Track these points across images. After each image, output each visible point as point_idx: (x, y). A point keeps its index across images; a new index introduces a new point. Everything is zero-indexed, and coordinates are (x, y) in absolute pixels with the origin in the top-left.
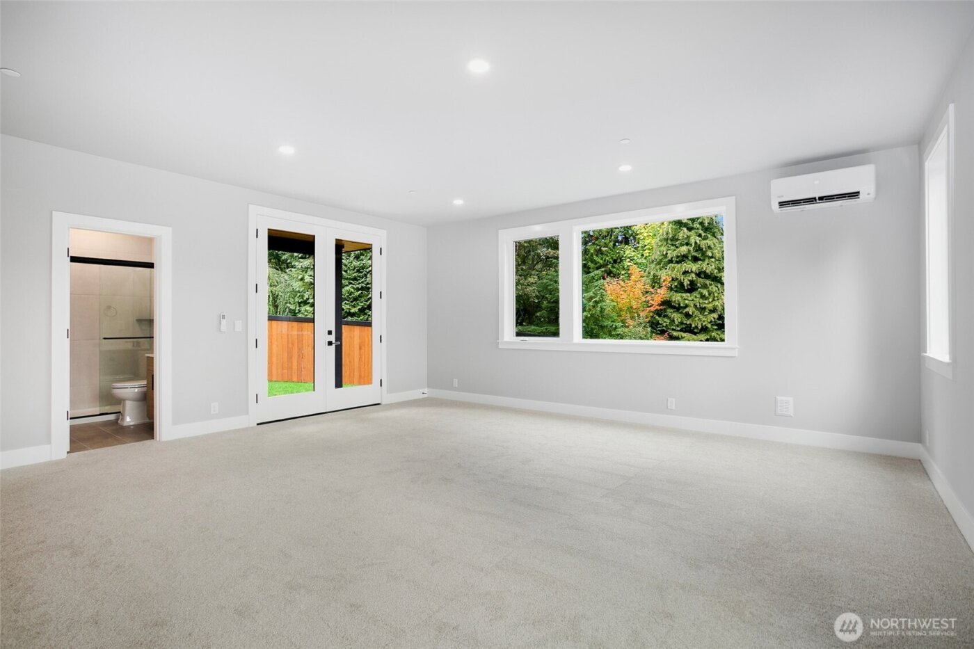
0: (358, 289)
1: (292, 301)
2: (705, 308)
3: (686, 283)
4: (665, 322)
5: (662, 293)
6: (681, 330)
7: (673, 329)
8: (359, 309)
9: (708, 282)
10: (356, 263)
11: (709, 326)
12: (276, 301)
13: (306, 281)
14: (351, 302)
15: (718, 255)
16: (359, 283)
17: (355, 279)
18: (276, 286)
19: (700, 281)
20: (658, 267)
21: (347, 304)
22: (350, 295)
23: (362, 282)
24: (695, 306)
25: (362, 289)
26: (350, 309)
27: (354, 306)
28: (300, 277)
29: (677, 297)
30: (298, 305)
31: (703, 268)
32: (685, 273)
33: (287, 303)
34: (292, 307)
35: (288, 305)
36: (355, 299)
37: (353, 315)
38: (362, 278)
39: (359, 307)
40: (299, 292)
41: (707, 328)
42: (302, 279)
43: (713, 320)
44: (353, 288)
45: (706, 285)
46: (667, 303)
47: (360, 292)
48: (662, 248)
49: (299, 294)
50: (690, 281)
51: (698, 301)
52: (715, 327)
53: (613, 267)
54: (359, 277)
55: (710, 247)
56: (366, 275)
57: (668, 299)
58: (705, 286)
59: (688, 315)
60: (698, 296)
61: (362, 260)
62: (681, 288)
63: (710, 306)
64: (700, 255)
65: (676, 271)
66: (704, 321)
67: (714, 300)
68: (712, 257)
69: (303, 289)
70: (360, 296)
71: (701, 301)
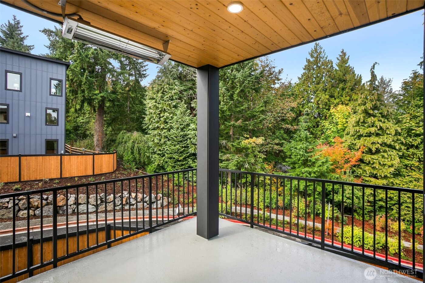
0: (182, 147)
1: (148, 151)
2: (386, 164)
3: (374, 150)
4: (359, 171)
5: (358, 154)
6: (369, 176)
7: (364, 176)
8: (183, 158)
9: (387, 149)
10: (182, 133)
11: (389, 175)
12: (140, 152)
13: (155, 142)
14: (179, 154)
15: (393, 133)
16: (183, 144)
17: (181, 142)
18: (140, 144)
19: (382, 149)
20: (352, 138)
21: (177, 155)
22: (179, 150)
23: (185, 144)
24: (380, 163)
25: (185, 147)
26: (178, 158)
27: (180, 156)
28: (152, 140)
29: (368, 158)
30: (151, 154)
31: (384, 141)
32: (373, 143)
33: (145, 152)
34: (148, 155)
35: (146, 153)
36: (181, 153)
37: (180, 161)
38: (185, 141)
39: (183, 157)
40: (151, 147)
41: (386, 176)
42: (153, 141)
43: (392, 172)
44: (180, 146)
45: (387, 151)
46: (361, 161)
47: (184, 148)
48: (356, 128)
49: (151, 148)
50: (376, 148)
51: (382, 160)
52: (392, 176)
53: (313, 130)
54: (183, 140)
55: (388, 128)
56: (187, 140)
57: (361, 158)
58: (385, 151)
59: (374, 168)
60: (381, 157)
61: (184, 131)
62: (370, 152)
63: (389, 163)
64: (381, 133)
65: (367, 142)
66: (385, 172)
67: (391, 160)
68: (389, 134)
69: (153, 146)
70: (184, 151)
71: (383, 160)
